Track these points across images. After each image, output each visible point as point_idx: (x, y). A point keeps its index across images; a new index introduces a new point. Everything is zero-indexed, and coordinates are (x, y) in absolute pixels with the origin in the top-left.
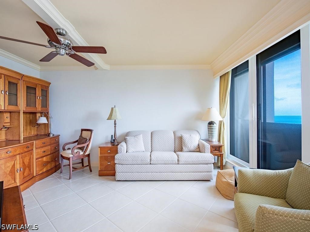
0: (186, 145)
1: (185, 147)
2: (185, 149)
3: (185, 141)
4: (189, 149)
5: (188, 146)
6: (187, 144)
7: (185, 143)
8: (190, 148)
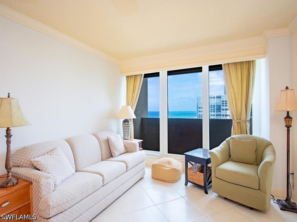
0: (116, 148)
1: (116, 151)
2: (117, 153)
3: (114, 143)
4: (120, 152)
5: (119, 149)
6: (117, 146)
7: (115, 146)
8: (121, 150)
